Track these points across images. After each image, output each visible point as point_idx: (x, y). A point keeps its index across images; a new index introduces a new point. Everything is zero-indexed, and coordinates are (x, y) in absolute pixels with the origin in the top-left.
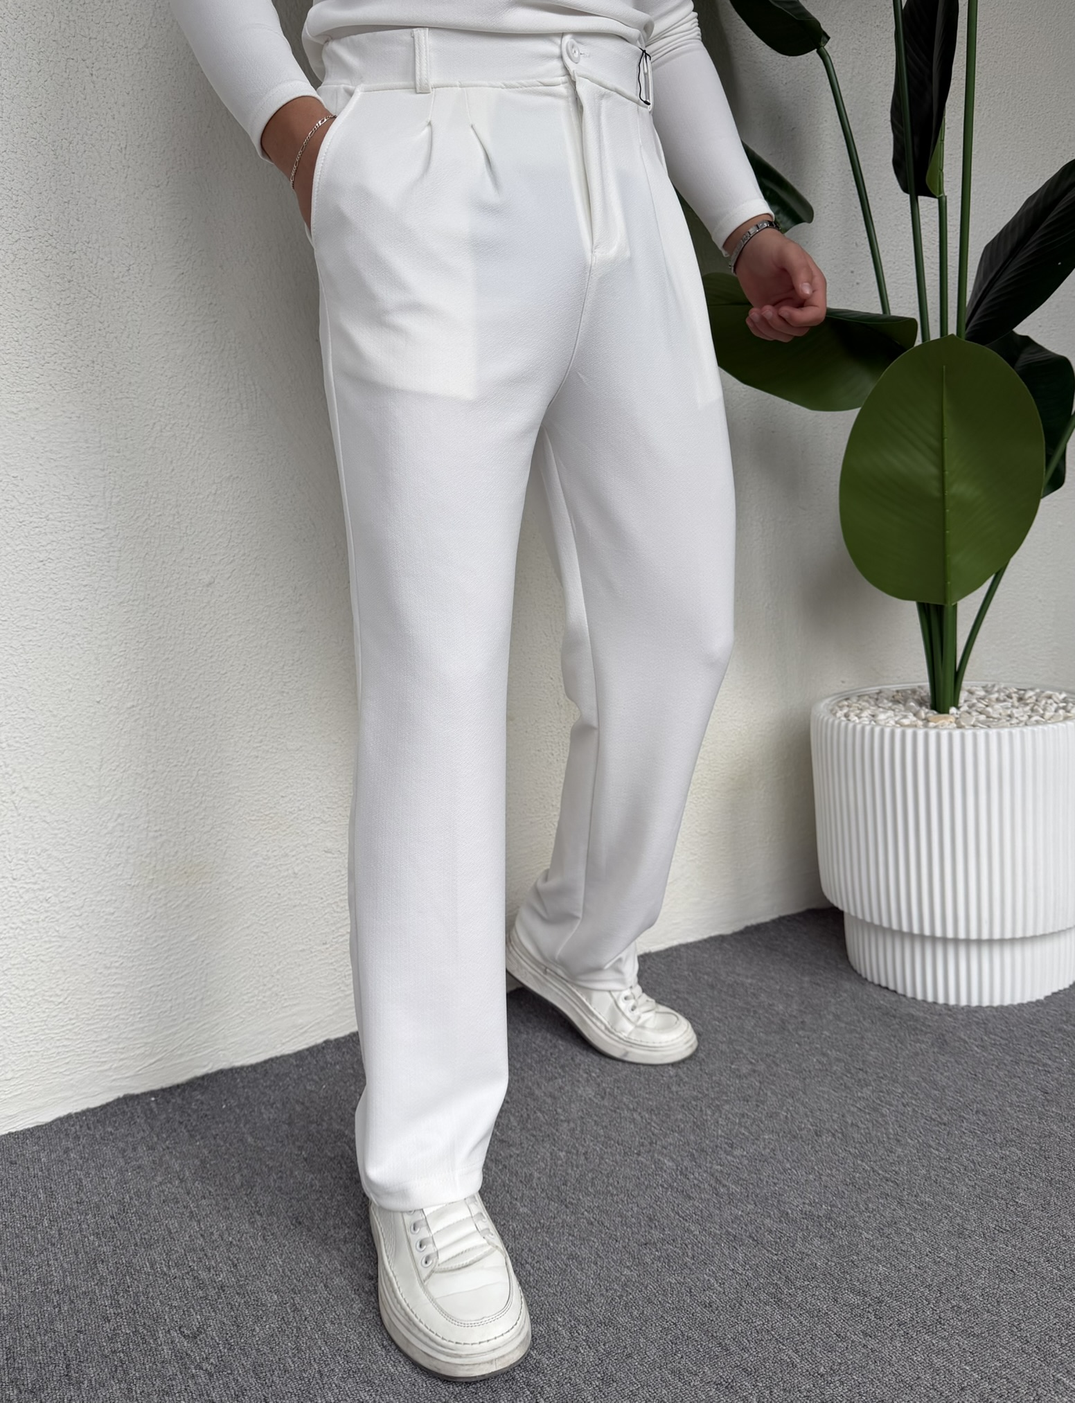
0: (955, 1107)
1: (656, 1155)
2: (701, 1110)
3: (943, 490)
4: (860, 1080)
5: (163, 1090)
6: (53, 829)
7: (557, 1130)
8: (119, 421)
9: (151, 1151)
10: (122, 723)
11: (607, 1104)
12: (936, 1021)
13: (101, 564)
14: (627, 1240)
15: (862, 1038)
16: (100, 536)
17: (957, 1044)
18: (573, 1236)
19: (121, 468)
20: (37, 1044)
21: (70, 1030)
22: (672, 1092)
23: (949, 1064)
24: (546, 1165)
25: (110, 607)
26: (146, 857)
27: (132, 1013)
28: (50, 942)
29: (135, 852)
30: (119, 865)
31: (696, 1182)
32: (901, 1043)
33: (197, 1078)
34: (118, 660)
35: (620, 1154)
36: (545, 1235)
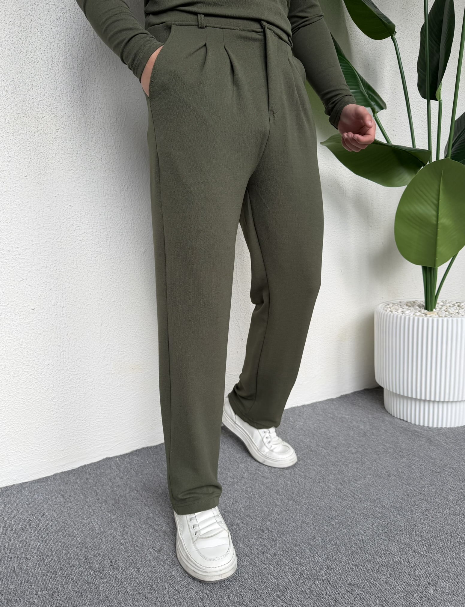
0: (441, 466)
1: (326, 483)
2: (340, 466)
3: (437, 221)
4: (401, 455)
5: (121, 456)
6: (83, 350)
7: (284, 473)
8: (111, 184)
9: (122, 480)
10: (110, 308)
11: (302, 463)
12: (426, 433)
13: (103, 243)
14: (323, 516)
15: (398, 439)
16: (103, 231)
17: (436, 442)
18: (301, 514)
19: (112, 203)
20: (74, 436)
21: (86, 431)
22: (326, 459)
23: (434, 450)
24: (284, 486)
25: (106, 261)
26: (118, 362)
27: (110, 424)
28: (80, 395)
29: (113, 360)
30: (107, 365)
31: (345, 493)
32: (414, 441)
33: (134, 451)
34: (109, 282)
35: (312, 482)
36: (290, 513)
